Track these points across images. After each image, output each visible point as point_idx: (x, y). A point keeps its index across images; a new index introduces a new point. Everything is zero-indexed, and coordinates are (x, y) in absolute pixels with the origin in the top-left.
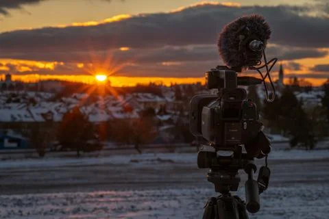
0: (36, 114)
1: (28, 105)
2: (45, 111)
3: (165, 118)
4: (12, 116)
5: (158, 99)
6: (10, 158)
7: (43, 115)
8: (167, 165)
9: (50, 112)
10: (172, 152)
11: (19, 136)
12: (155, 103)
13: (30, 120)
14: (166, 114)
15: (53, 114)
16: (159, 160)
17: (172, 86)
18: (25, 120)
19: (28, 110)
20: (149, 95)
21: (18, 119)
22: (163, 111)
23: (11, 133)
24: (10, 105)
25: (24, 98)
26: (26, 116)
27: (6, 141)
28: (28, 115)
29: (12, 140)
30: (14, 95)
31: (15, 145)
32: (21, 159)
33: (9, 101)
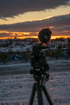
0: (24, 49)
1: (22, 46)
2: (27, 48)
3: (65, 48)
4: (17, 50)
5: (63, 43)
6: (17, 63)
7: (27, 49)
8: (66, 63)
9: (29, 48)
10: (68, 59)
11: (19, 56)
12: (62, 44)
13: (23, 51)
14: (65, 47)
15: (30, 49)
16: (63, 62)
17: (67, 38)
18: (21, 51)
19: (22, 48)
20: (60, 41)
21: (19, 51)
22: (64, 46)
23: (17, 55)
24: (16, 46)
25: (21, 44)
26: (21, 50)
27: (15, 58)
28: (22, 49)
29: (17, 57)
30: (18, 43)
31: (18, 59)
32: (20, 63)
33: (16, 45)
